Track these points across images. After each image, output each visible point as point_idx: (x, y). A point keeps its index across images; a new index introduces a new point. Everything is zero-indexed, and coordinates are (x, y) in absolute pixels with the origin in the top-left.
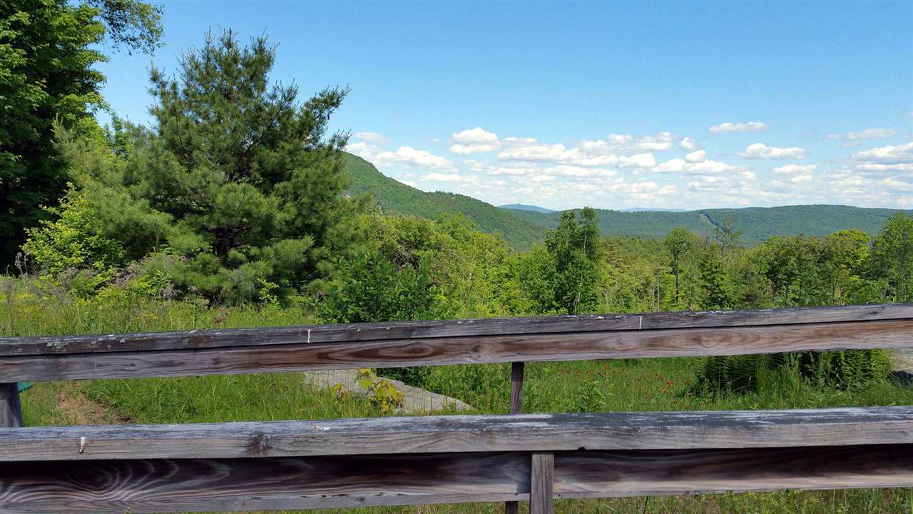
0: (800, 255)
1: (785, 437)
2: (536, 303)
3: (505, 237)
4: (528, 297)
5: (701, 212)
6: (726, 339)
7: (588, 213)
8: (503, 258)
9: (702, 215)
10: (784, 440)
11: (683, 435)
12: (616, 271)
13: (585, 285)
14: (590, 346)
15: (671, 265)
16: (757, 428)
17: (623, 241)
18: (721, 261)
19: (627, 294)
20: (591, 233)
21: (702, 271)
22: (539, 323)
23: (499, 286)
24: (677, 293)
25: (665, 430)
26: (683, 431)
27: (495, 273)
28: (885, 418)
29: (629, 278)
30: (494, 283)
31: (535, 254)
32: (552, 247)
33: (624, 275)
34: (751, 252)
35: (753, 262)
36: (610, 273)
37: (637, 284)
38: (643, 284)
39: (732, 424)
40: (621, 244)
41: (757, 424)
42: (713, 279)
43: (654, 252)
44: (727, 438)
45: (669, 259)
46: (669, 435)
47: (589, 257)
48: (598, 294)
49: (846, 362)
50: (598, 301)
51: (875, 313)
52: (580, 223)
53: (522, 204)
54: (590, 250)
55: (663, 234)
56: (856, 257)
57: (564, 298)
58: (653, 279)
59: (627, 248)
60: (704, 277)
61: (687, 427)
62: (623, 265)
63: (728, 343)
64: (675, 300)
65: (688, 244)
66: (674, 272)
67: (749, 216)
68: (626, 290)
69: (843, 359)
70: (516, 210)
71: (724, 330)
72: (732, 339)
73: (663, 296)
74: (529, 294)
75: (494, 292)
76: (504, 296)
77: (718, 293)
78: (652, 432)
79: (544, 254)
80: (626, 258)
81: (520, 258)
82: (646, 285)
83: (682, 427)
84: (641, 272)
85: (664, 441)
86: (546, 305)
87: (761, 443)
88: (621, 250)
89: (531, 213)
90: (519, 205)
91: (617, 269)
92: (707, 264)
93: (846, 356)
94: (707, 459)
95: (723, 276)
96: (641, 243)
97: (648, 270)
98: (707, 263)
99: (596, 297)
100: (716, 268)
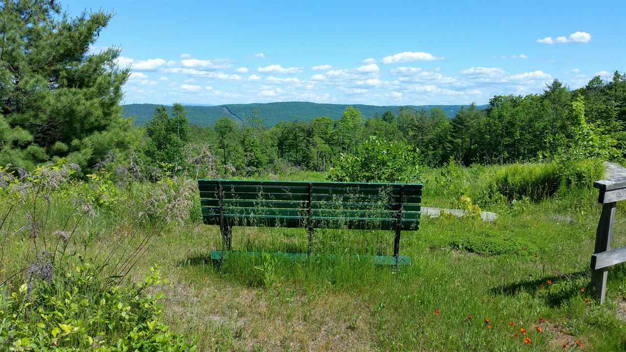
0: (295, 133)
5: (224, 106)
15: (220, 142)
20: (182, 122)
32: (151, 133)
34: (268, 132)
35: (270, 139)
42: (251, 150)
47: (182, 138)
52: (173, 114)
54: (183, 134)
60: (245, 149)
65: (231, 128)
66: (222, 147)
67: (253, 108)
77: (255, 159)
98: (246, 140)
100: (253, 143)
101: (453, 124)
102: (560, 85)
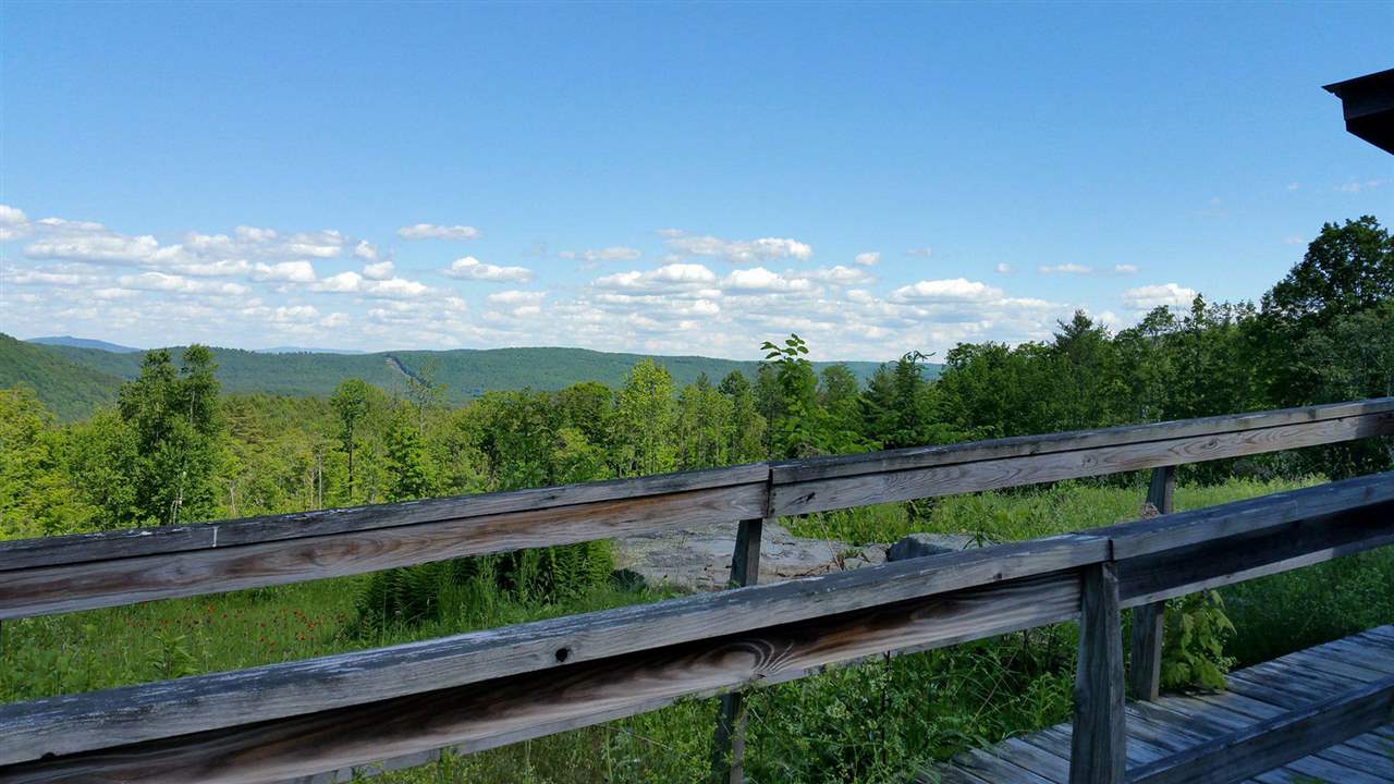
0: (525, 417)
1: (378, 687)
2: (99, 510)
3: (39, 395)
4: (86, 501)
5: (388, 355)
6: (351, 550)
7: (197, 355)
8: (34, 433)
9: (389, 360)
10: (378, 691)
11: (225, 706)
12: (249, 450)
13: (190, 475)
14: (127, 582)
15: (341, 437)
16: (338, 679)
17: (261, 399)
18: (418, 429)
19: (270, 486)
20: (202, 389)
21: (389, 445)
22: (29, 550)
23: (27, 484)
24: (351, 480)
25: (195, 703)
26: (223, 701)
27: (19, 461)
28: (515, 640)
29: (272, 461)
30: (14, 478)
31: (98, 424)
32: (128, 412)
33: (264, 455)
34: (459, 414)
35: (463, 429)
36: (238, 454)
37: (285, 468)
38: (294, 469)
39: (301, 679)
40: (258, 406)
41: (340, 672)
42: (405, 455)
43: (316, 418)
44: (292, 701)
45: (339, 427)
46: (202, 709)
47: (200, 428)
48: (215, 489)
49: (558, 565)
50: (215, 501)
51: (553, 498)
52: (184, 370)
53: (74, 336)
54: (202, 417)
55: (329, 387)
56: (596, 419)
57: (154, 499)
58: (312, 461)
59: (269, 411)
60: (392, 453)
61: (230, 694)
62: (260, 439)
63: (355, 556)
64: (346, 492)
65: (368, 405)
66: (348, 449)
67: (457, 361)
68: (267, 480)
69: (554, 560)
70: (63, 347)
71: (348, 536)
72: (361, 549)
73: (328, 486)
74: (87, 496)
75: (16, 496)
76: (37, 501)
77: (412, 477)
78: (172, 710)
79: (116, 425)
80: (268, 427)
81: (69, 433)
82: (300, 470)
83: (223, 694)
84: (292, 450)
85: (195, 720)
86: (120, 513)
87: (344, 700)
88: (257, 413)
89: (92, 354)
90: (70, 337)
91: (251, 446)
92: (395, 435)
93: (557, 556)
94: (266, 737)
95: (420, 451)
96: (292, 403)
97: (303, 449)
98: (396, 432)
99: (211, 494)
100: (410, 439)
101: (863, 401)
102: (1089, 324)
